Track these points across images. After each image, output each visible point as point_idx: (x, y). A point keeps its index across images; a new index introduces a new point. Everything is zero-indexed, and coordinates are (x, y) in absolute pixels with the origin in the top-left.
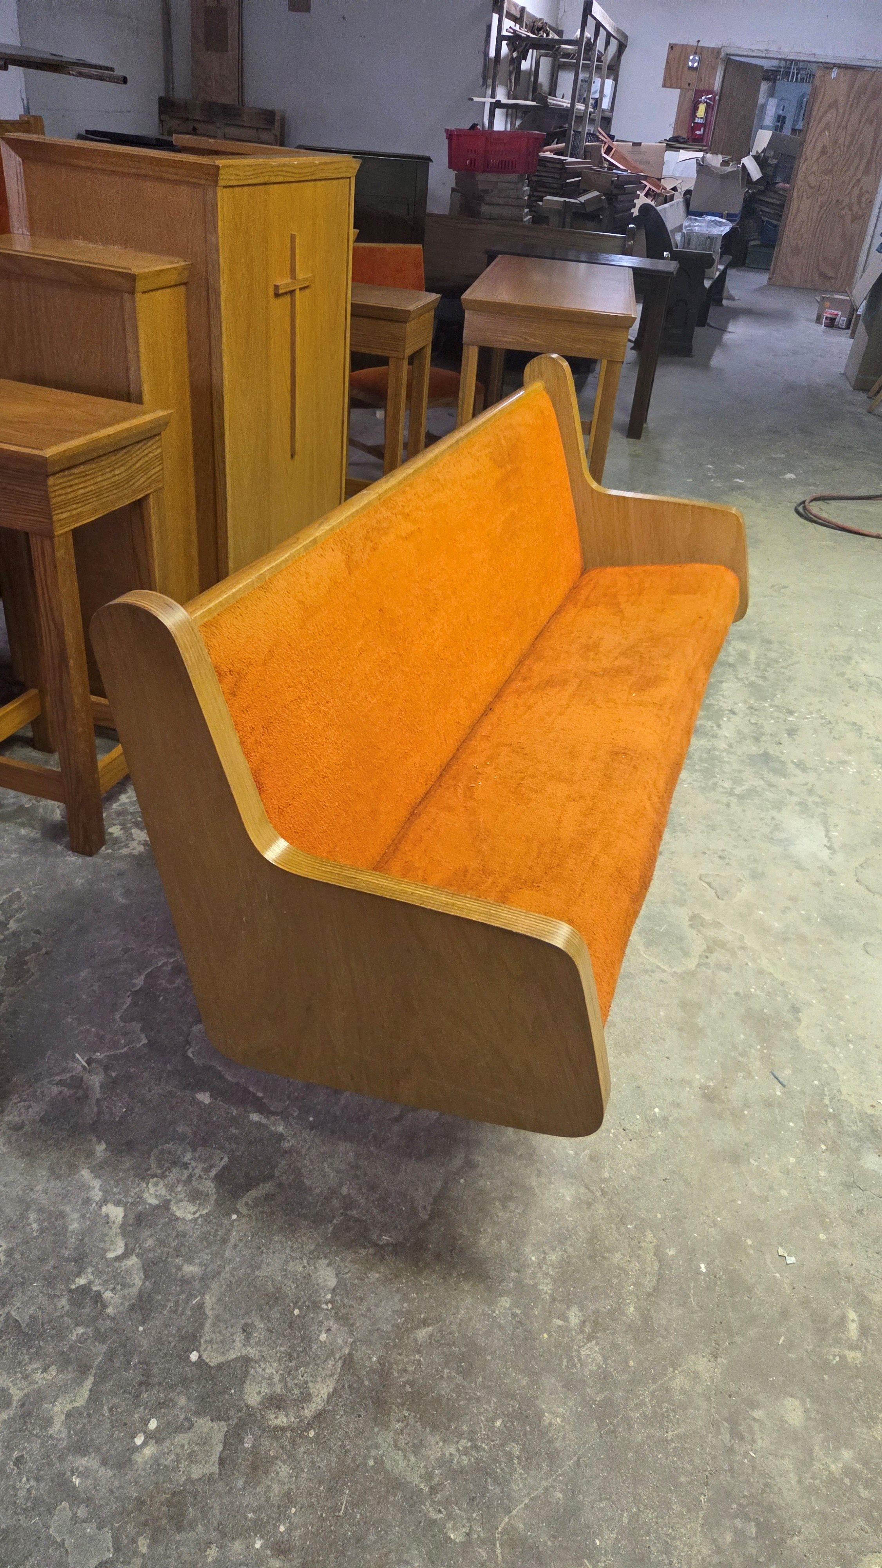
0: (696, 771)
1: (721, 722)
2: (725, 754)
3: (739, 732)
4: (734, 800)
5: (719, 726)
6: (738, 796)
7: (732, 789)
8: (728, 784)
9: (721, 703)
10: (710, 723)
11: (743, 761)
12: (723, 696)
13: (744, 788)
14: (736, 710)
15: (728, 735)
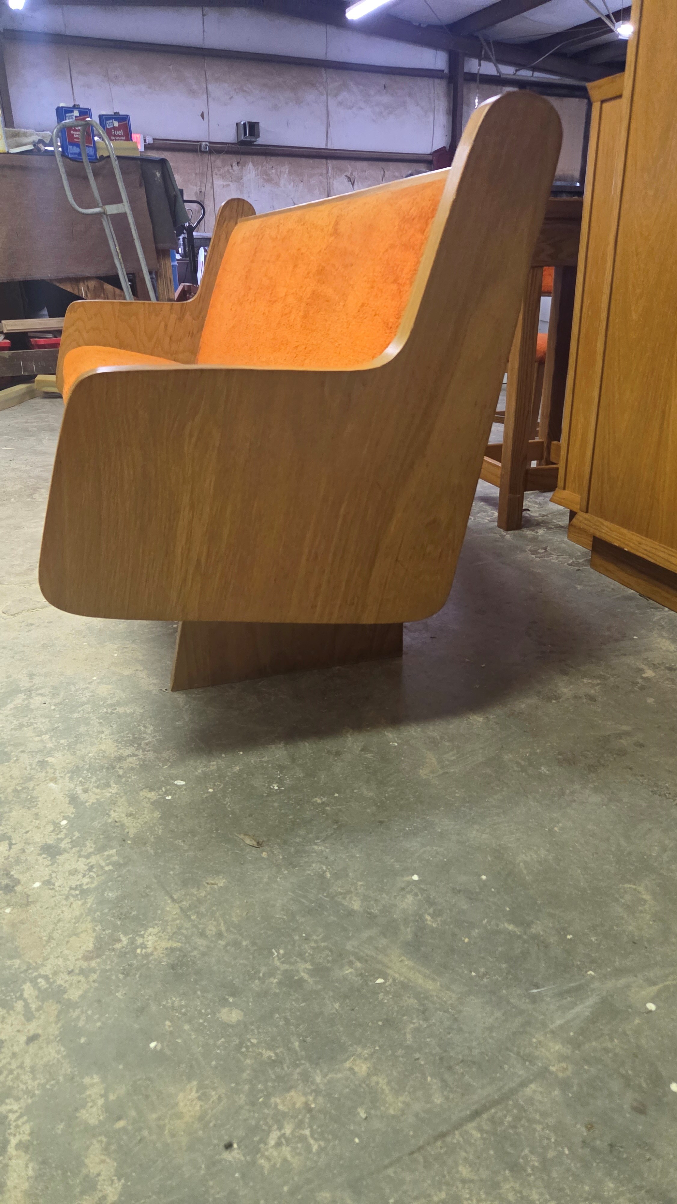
0: (88, 702)
1: (71, 810)
2: (50, 745)
3: (30, 803)
4: (25, 683)
5: (73, 799)
6: (20, 692)
7: (30, 697)
8: (36, 701)
9: (81, 865)
10: (93, 799)
11: (16, 745)
12: (84, 892)
13: (11, 706)
14: (44, 860)
15: (52, 785)
